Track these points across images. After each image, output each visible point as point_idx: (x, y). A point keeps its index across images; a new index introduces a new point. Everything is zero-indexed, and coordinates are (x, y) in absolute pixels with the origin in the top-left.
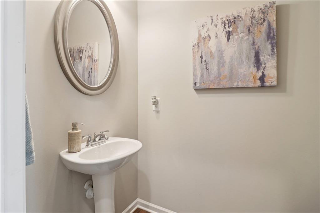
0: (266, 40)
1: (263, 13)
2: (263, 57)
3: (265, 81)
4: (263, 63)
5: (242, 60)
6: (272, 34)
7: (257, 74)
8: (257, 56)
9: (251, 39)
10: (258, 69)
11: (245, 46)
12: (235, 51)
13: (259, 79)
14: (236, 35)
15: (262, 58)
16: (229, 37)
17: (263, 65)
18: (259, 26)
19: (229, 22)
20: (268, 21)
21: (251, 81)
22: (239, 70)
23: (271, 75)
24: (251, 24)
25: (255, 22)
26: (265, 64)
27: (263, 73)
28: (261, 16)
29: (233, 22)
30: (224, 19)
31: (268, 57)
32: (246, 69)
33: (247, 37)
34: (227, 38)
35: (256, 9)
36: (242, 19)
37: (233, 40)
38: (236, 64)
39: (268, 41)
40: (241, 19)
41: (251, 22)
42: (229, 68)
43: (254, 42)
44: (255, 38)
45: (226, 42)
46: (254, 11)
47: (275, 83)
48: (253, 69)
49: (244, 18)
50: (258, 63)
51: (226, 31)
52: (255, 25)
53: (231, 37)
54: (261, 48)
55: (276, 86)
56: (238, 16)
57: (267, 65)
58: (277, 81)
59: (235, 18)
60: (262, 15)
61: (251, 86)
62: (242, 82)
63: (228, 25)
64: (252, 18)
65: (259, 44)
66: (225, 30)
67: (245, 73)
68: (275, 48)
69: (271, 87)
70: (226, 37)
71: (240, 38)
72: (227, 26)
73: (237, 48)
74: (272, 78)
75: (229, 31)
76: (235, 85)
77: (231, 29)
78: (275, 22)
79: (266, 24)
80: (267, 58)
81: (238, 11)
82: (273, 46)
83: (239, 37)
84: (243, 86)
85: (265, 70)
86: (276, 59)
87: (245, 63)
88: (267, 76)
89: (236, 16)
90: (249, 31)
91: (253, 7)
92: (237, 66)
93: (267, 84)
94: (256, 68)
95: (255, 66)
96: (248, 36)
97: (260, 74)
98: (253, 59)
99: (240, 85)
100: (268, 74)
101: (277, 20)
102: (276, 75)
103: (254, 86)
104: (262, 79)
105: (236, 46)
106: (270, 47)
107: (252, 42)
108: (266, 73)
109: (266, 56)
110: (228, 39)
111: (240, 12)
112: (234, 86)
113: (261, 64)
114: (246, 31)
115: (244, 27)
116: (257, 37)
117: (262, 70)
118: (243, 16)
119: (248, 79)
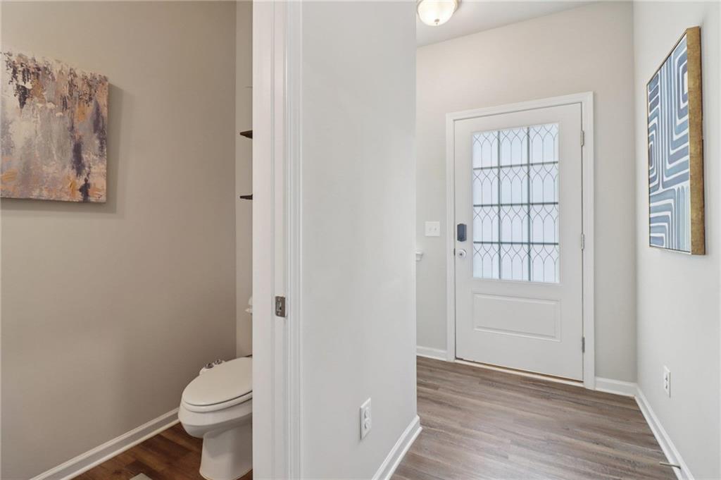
0: (93, 130)
1: (90, 86)
2: (87, 156)
3: (89, 194)
4: (87, 164)
5: (50, 152)
6: (101, 125)
7: (77, 181)
8: (78, 150)
9: (68, 120)
10: (79, 173)
11: (57, 127)
12: (36, 132)
13: (81, 190)
14: (40, 102)
15: (84, 156)
16: (25, 99)
17: (87, 169)
18: (82, 105)
19: (24, 70)
20: (96, 102)
21: (67, 190)
22: (45, 168)
23: (99, 186)
24: (68, 94)
25: (75, 94)
26: (90, 167)
27: (86, 180)
28: (86, 89)
29: (33, 73)
30: (14, 58)
31: (95, 157)
32: (57, 169)
33: (61, 114)
34: (20, 100)
35: (78, 72)
36: (53, 79)
37: (32, 107)
38: (38, 155)
39: (95, 132)
40: (50, 77)
41: (70, 91)
42: (21, 159)
43: (73, 127)
44: (75, 120)
45: (17, 108)
46: (75, 76)
47: (103, 199)
48: (70, 172)
49: (56, 78)
50: (79, 165)
51: (18, 86)
52: (76, 99)
53: (28, 101)
54: (84, 140)
55: (104, 203)
56: (46, 69)
57: (93, 170)
58: (107, 196)
59: (39, 69)
60: (88, 89)
61: (66, 200)
62: (50, 191)
63: (23, 75)
64: (70, 86)
65: (81, 133)
66: (15, 82)
67: (55, 174)
68: (105, 146)
69: (98, 204)
70: (17, 97)
71: (48, 111)
72: (20, 76)
73: (42, 126)
74: (99, 190)
75: (24, 88)
76: (35, 194)
77: (28, 86)
78: (106, 109)
79: (92, 104)
80: (93, 160)
81: (46, 60)
82: (101, 143)
83: (46, 108)
84: (51, 199)
85: (90, 176)
86: (105, 163)
87: (55, 158)
88: (92, 186)
89: (41, 66)
90: (65, 104)
91: (74, 68)
92: (39, 159)
93: (92, 199)
94: (75, 170)
95: (73, 168)
96: (63, 112)
97: (83, 182)
98: (70, 155)
99: (45, 195)
100: (95, 184)
101: (109, 106)
102: (105, 188)
103: (71, 200)
104: (85, 189)
105: (39, 122)
106: (97, 142)
107: (68, 125)
108: (91, 181)
109: (92, 156)
110: (22, 104)
111: (51, 63)
112: (31, 197)
113: (83, 166)
114: (60, 102)
115: (56, 94)
116: (78, 121)
117: (85, 176)
118: (55, 74)
119: (61, 187)
